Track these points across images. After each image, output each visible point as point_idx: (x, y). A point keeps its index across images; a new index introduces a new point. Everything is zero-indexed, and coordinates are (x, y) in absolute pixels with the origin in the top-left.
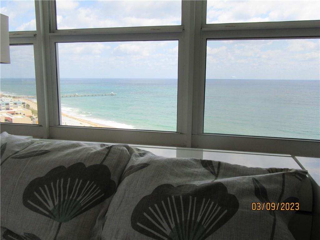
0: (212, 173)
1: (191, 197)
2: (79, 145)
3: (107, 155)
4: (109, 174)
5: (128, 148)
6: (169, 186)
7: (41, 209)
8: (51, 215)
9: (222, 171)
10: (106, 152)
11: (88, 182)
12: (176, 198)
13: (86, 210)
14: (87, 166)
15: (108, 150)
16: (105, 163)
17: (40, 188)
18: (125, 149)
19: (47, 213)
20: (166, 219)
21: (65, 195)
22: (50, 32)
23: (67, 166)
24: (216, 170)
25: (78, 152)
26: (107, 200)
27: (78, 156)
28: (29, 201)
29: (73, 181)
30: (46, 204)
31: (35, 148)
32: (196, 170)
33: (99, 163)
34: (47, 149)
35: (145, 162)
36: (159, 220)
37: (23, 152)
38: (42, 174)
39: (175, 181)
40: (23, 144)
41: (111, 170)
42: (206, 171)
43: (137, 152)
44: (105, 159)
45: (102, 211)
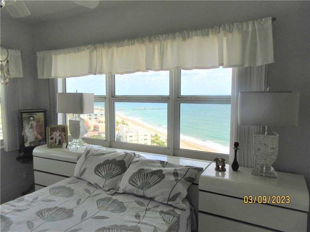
0: (163, 166)
1: (149, 174)
2: (116, 152)
3: (125, 156)
4: (125, 164)
5: (135, 154)
6: (143, 169)
7: (100, 175)
8: (103, 177)
9: (167, 165)
10: (125, 155)
11: (117, 166)
12: (144, 173)
13: (115, 176)
14: (117, 160)
15: (126, 155)
16: (124, 160)
17: (100, 167)
18: (133, 154)
19: (102, 176)
20: (139, 180)
21: (108, 170)
22: (112, 97)
23: (110, 160)
24: (165, 165)
25: (115, 154)
26: (123, 174)
27: (115, 156)
28: (96, 172)
29: (112, 165)
30: (102, 173)
31: (100, 152)
32: (157, 164)
33: (121, 159)
34: (104, 153)
35: (138, 160)
36: (137, 181)
37: (96, 153)
38: (102, 162)
39: (146, 168)
40: (96, 150)
41: (126, 162)
42: (161, 165)
43: (137, 156)
44: (124, 158)
45: (121, 177)
